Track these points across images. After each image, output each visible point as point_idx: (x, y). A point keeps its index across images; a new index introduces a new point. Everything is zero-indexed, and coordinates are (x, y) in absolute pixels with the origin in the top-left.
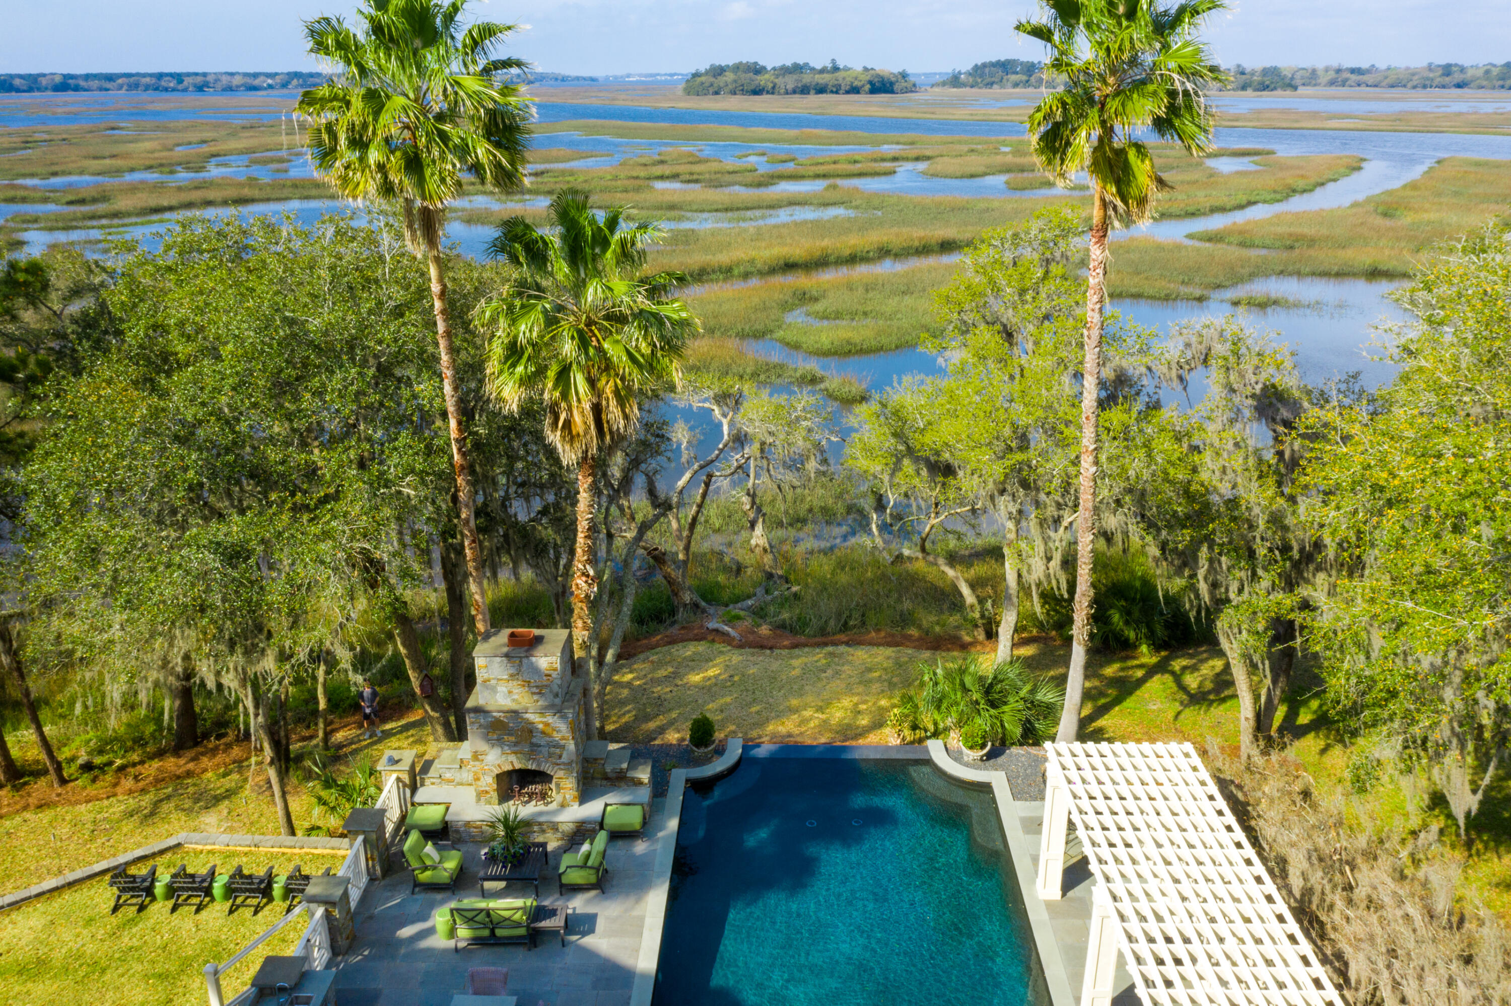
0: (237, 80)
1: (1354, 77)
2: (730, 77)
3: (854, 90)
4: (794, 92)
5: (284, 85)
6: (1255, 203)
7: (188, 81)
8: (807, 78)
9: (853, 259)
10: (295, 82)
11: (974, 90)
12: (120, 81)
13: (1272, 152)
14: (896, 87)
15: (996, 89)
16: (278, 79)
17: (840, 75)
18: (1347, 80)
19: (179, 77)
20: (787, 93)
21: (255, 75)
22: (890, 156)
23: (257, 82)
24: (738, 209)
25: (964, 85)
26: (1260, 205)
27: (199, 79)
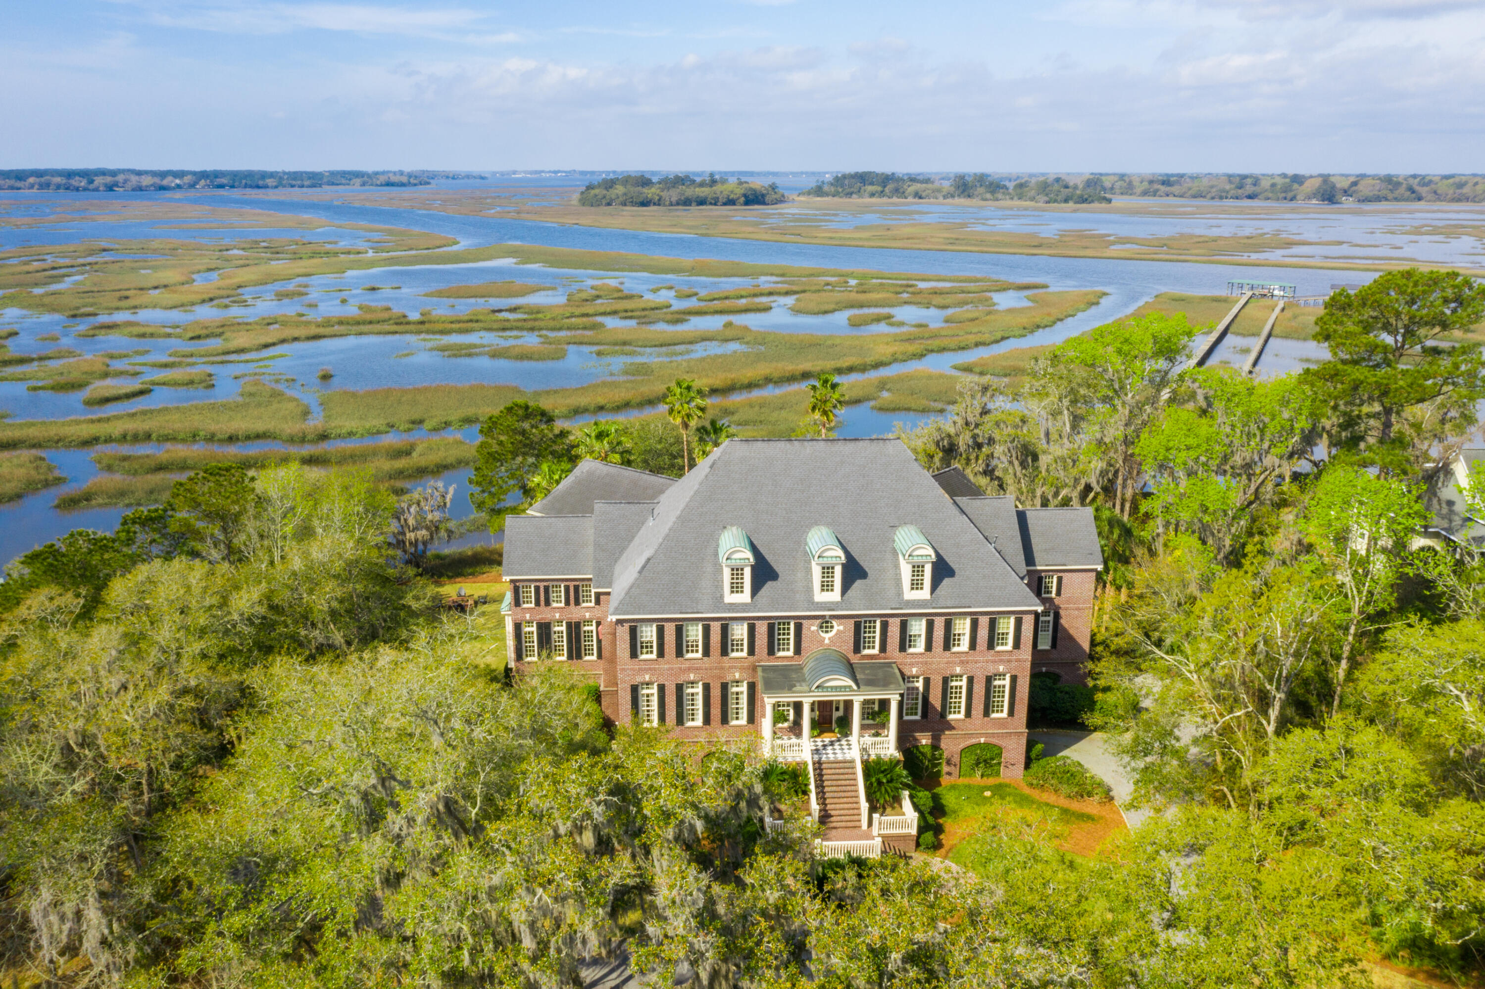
0: (147, 181)
1: (1163, 188)
2: (620, 190)
3: (730, 202)
4: (678, 204)
5: (192, 186)
6: (1008, 338)
7: (99, 181)
8: (690, 192)
9: (750, 386)
10: (202, 182)
11: (836, 199)
12: (31, 180)
13: (1045, 286)
14: (767, 199)
15: (855, 200)
16: (187, 179)
17: (718, 188)
18: (1157, 190)
19: (88, 175)
20: (671, 204)
21: (163, 174)
22: (767, 291)
23: (165, 182)
24: (669, 345)
25: (827, 194)
26: (1012, 339)
27: (109, 179)
